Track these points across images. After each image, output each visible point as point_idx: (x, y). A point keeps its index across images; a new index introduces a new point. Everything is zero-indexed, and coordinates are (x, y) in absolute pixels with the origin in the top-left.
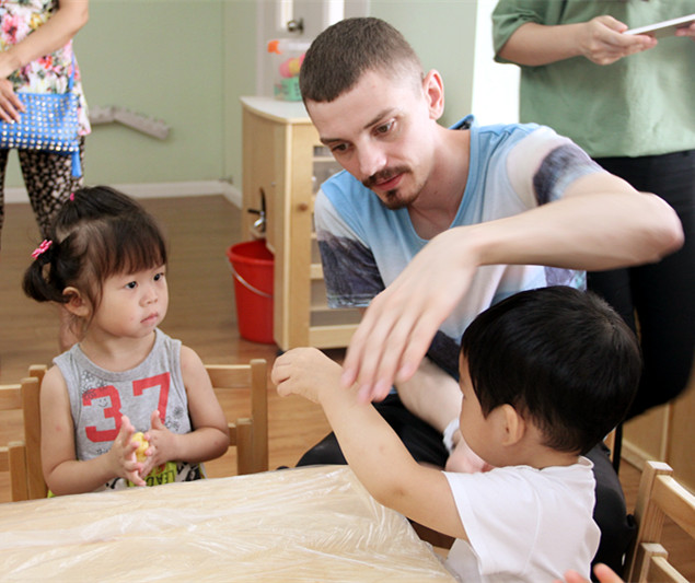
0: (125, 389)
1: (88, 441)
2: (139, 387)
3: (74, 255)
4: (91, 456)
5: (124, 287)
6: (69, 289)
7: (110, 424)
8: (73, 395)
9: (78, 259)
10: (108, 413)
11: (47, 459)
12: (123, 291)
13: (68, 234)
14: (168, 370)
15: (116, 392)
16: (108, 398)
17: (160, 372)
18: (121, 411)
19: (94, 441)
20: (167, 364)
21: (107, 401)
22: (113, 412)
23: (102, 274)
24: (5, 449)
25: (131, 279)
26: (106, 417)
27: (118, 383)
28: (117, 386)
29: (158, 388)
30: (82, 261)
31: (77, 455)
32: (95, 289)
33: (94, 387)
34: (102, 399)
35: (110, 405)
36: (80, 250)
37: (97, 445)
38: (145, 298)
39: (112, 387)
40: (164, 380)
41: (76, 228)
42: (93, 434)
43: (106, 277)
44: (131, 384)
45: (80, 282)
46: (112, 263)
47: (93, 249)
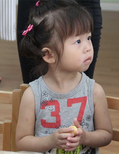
0: (63, 103)
1: (41, 126)
2: (70, 102)
3: (47, 29)
4: (42, 134)
5: (75, 43)
6: (44, 49)
7: (53, 120)
8: (37, 103)
9: (49, 31)
10: (53, 114)
11: (19, 133)
12: (74, 45)
13: (43, 19)
14: (86, 95)
15: (58, 104)
16: (54, 107)
17: (82, 96)
18: (59, 114)
19: (45, 127)
20: (86, 92)
21: (53, 108)
22: (56, 114)
23: (63, 37)
24: (2, 123)
25: (78, 38)
26: (52, 116)
27: (60, 99)
28: (59, 101)
29: (80, 104)
30: (52, 32)
31: (34, 133)
32: (59, 46)
33: (47, 100)
34: (51, 106)
35: (54, 110)
36: (50, 27)
37: (45, 129)
38: (85, 49)
39: (56, 101)
40: (83, 100)
41: (47, 16)
42: (44, 124)
43: (65, 39)
44: (66, 100)
45: (50, 44)
46: (68, 30)
47: (57, 25)
